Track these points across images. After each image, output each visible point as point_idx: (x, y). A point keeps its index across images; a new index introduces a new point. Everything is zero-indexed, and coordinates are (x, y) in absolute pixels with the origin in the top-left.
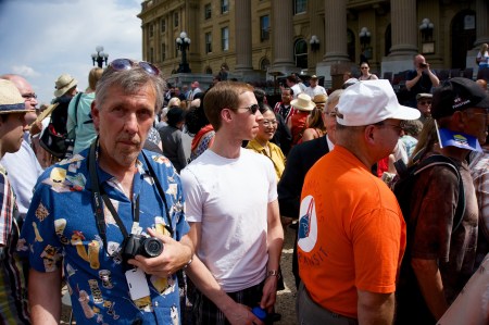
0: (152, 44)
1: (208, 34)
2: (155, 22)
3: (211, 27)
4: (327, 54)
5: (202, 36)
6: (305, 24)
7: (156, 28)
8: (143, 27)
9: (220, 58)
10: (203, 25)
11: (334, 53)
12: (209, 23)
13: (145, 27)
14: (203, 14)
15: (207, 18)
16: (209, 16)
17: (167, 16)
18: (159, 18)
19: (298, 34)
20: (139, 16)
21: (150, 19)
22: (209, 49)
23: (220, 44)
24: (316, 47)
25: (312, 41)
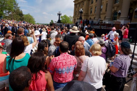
0: (76, 10)
1: (91, 8)
2: (78, 4)
3: (93, 6)
4: (121, 17)
5: (90, 9)
6: (118, 7)
7: (78, 5)
8: (74, 5)
9: (94, 15)
10: (90, 6)
11: (123, 16)
12: (92, 5)
13: (75, 5)
14: (91, 2)
15: (92, 4)
16: (92, 3)
17: (81, 2)
18: (79, 3)
19: (115, 10)
20: (74, 2)
21: (77, 3)
22: (91, 12)
23: (94, 11)
24: (120, 14)
25: (119, 12)
